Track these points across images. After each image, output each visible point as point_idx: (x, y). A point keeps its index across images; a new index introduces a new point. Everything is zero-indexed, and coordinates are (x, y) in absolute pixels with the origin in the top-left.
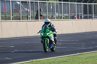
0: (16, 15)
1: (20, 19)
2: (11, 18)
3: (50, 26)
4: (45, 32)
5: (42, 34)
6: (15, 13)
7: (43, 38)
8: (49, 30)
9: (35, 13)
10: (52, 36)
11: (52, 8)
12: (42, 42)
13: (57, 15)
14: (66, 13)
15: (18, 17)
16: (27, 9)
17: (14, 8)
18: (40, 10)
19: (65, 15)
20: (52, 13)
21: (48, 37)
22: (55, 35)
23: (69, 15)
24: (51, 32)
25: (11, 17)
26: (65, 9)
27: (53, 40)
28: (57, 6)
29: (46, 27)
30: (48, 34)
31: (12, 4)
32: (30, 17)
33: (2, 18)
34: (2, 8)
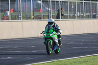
0: (37, 14)
1: (41, 18)
2: (32, 18)
3: (54, 26)
4: (48, 33)
5: (45, 35)
7: (46, 39)
8: (52, 31)
9: (56, 13)
10: (56, 37)
11: (73, 7)
12: (45, 43)
13: (79, 14)
14: (87, 13)
15: (39, 17)
16: (48, 9)
17: (35, 7)
18: (61, 9)
19: (86, 14)
20: (73, 12)
21: (52, 38)
22: (59, 36)
23: (91, 14)
24: (55, 32)
25: (32, 16)
26: (87, 8)
27: (57, 42)
28: (78, 5)
29: (49, 27)
30: (51, 35)
31: (33, 4)
32: (51, 16)
33: (23, 18)
34: (23, 8)
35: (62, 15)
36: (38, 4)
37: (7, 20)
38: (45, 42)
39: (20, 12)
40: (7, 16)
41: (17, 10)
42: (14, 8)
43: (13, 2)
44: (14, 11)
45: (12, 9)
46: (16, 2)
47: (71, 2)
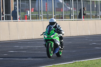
0: (58, 14)
4: (49, 34)
6: (57, 12)
8: (54, 32)
10: (57, 39)
11: (95, 6)
15: (61, 16)
16: (69, 8)
17: (56, 7)
21: (53, 40)
25: (53, 16)
30: (52, 36)
31: (54, 3)
32: (73, 16)
33: (44, 17)
34: (44, 7)
35: (84, 14)
36: (59, 3)
37: (27, 19)
38: (45, 45)
39: (41, 11)
40: (27, 16)
41: (37, 10)
42: (35, 7)
43: (34, 1)
44: (35, 11)
45: (33, 9)
46: (37, 1)
47: (93, 1)
